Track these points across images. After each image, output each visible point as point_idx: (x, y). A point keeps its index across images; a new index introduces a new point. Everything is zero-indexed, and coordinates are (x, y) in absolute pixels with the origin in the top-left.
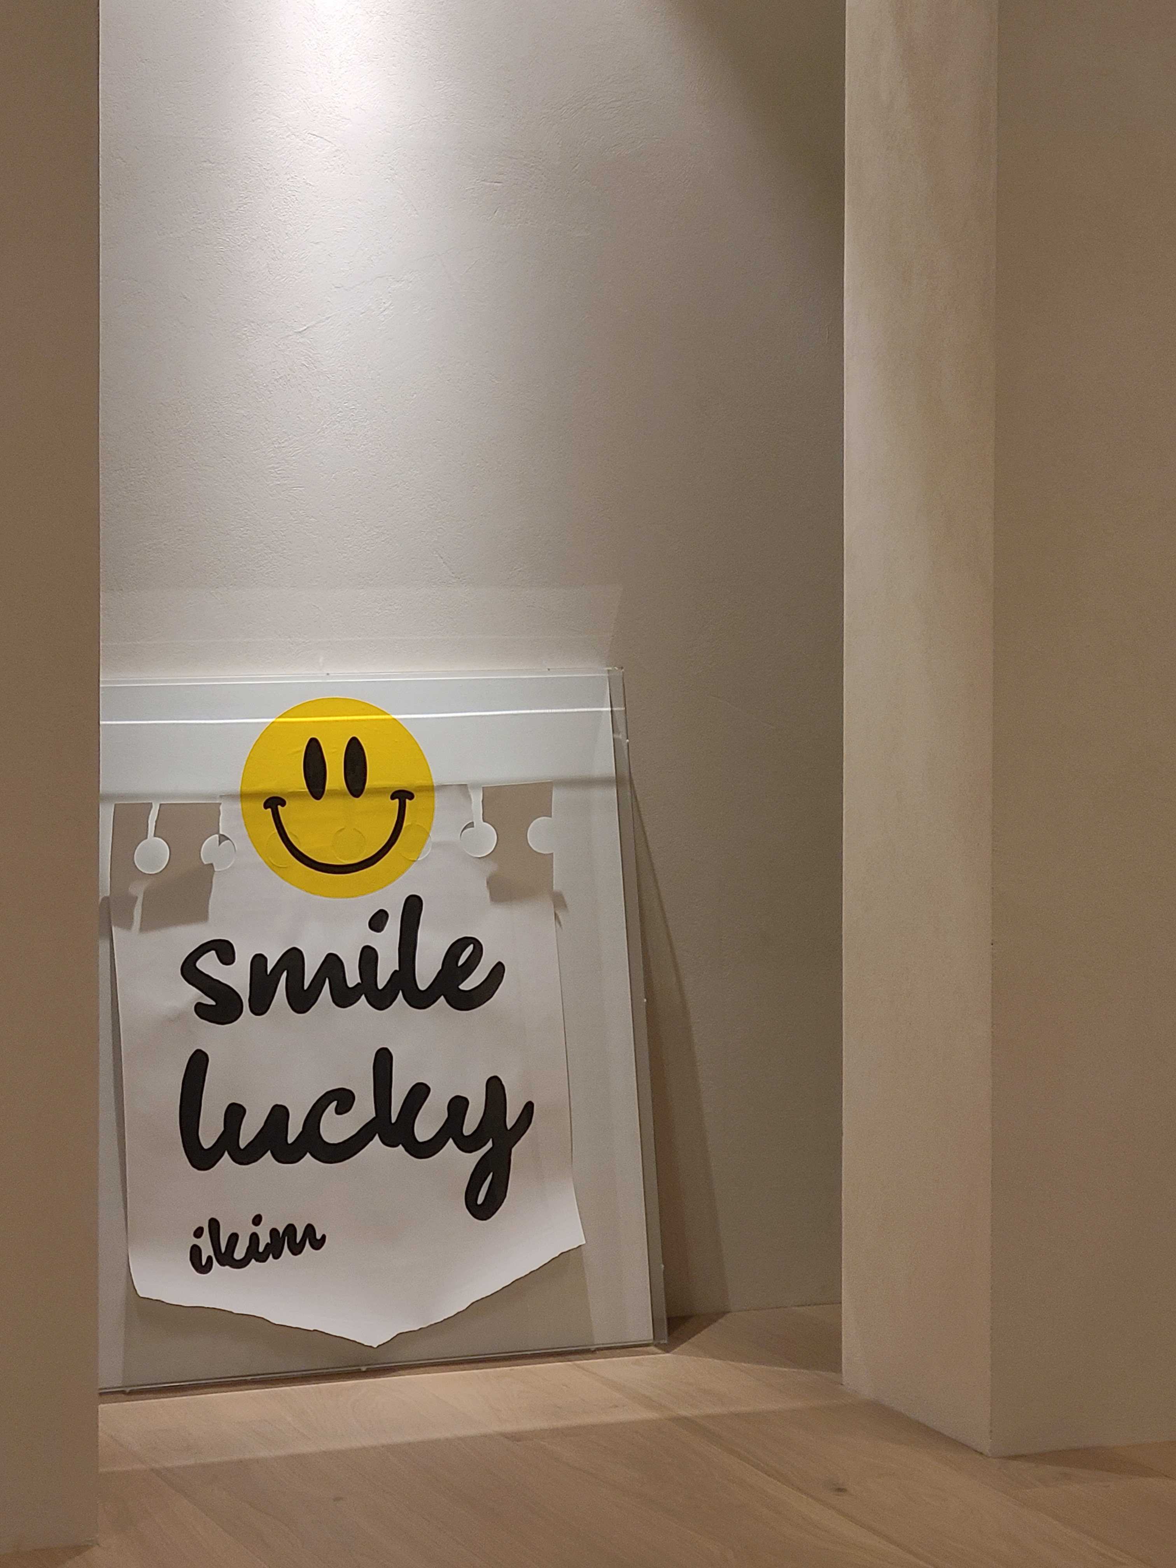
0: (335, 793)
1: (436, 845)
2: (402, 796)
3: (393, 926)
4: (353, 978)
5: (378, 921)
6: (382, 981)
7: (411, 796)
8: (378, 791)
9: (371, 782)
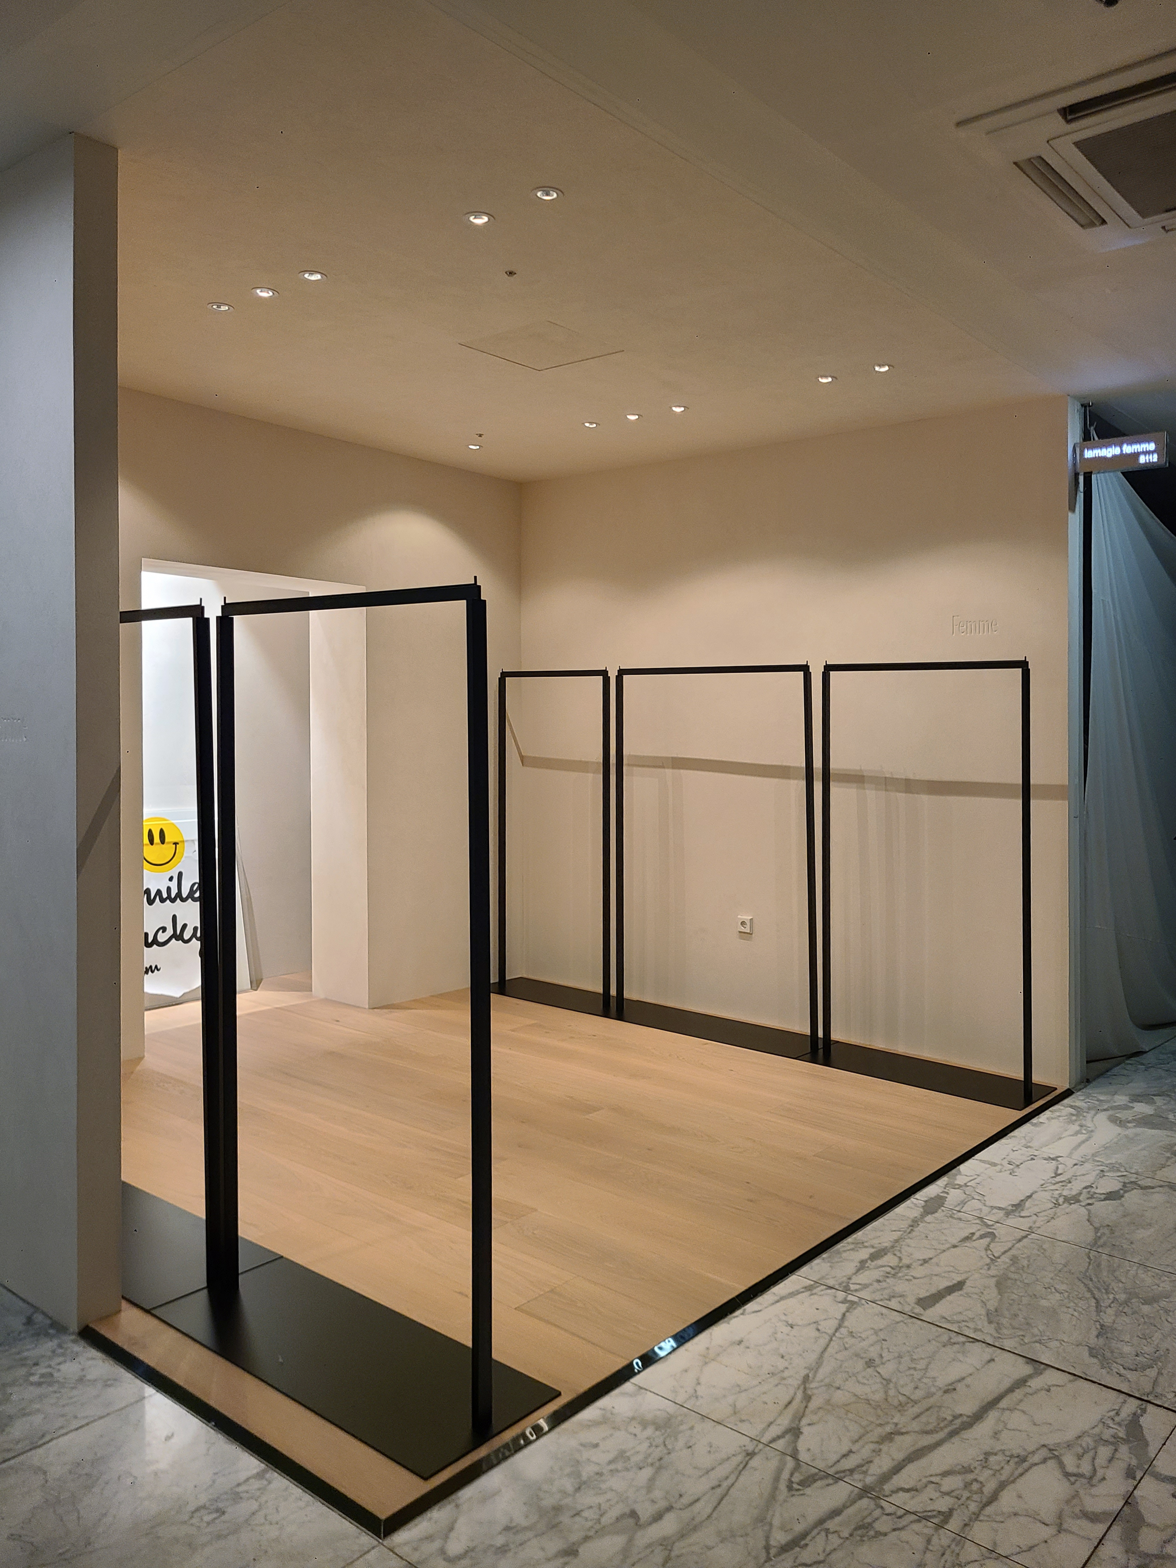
0: (157, 844)
1: (186, 857)
2: (176, 844)
3: (175, 880)
4: (165, 895)
5: (171, 879)
6: (173, 896)
7: (178, 844)
8: (169, 843)
9: (167, 840)
